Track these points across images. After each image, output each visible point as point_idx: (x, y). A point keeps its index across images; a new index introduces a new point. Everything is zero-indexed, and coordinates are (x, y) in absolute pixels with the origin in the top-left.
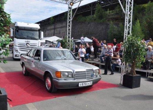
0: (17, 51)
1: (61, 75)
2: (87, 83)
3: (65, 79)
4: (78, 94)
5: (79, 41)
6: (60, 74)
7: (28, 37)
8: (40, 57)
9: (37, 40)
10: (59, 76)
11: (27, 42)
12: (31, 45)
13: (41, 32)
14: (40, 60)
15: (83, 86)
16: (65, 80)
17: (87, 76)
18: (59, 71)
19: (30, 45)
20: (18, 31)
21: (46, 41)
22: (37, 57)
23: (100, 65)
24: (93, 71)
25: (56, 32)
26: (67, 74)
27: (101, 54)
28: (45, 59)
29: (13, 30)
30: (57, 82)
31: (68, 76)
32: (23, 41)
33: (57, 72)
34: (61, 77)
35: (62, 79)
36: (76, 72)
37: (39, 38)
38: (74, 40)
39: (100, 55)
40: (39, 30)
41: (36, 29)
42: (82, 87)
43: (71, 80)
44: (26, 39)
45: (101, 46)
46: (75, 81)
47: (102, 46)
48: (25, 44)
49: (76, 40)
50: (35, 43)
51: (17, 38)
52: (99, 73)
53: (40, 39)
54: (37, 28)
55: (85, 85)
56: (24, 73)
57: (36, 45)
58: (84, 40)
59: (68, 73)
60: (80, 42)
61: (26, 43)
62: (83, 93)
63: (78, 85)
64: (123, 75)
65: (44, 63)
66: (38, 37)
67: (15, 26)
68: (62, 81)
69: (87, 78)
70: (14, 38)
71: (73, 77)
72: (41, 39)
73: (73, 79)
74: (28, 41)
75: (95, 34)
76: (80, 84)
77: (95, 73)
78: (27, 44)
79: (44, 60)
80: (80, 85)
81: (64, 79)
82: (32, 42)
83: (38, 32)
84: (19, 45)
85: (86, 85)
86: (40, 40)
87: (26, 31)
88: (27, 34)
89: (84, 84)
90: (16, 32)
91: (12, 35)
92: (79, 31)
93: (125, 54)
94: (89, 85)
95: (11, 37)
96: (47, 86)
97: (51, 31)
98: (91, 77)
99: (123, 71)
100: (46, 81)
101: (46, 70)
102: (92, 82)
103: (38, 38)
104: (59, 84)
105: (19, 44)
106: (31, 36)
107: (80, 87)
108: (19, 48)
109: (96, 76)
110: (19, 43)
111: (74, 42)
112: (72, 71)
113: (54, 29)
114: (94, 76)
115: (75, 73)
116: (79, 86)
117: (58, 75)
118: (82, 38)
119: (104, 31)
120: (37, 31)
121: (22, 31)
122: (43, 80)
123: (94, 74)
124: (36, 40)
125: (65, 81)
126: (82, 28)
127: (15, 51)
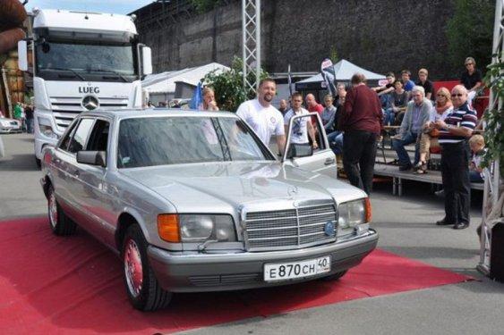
0: (49, 128)
1: (184, 229)
2: (302, 264)
3: (202, 247)
4: (264, 316)
5: (317, 78)
6: (175, 227)
7: (89, 70)
8: (103, 153)
9: (127, 84)
10: (175, 234)
11: (89, 94)
12: (102, 105)
13: (141, 48)
14: (104, 166)
15: (286, 277)
16: (200, 251)
17: (304, 230)
18: (173, 210)
19: (100, 102)
20: (46, 49)
21: (180, 85)
22: (94, 153)
23: (397, 179)
24: (334, 207)
25: (219, 47)
26: (208, 224)
27: (402, 130)
28: (126, 160)
29: (28, 43)
30: (164, 264)
31: (213, 235)
32: (71, 89)
33: (164, 217)
34: (179, 241)
35: (186, 247)
36: (249, 215)
37: (136, 72)
38: (295, 75)
39: (396, 136)
40: (134, 42)
41: (119, 38)
42: (279, 282)
43: (229, 254)
44: (81, 79)
45: (404, 96)
46: (248, 256)
47: (408, 93)
48: (80, 102)
49: (300, 74)
50: (119, 96)
51: (48, 77)
52: (366, 217)
53: (137, 79)
54: (125, 34)
55: (293, 276)
56: (54, 224)
57: (124, 102)
58: (333, 73)
59: (213, 221)
60: (319, 83)
61: (83, 95)
62: (293, 313)
63: (262, 274)
64: (492, 226)
65: (119, 176)
66: (129, 71)
67: (35, 26)
68: (186, 255)
69: (305, 240)
70: (31, 75)
71: (237, 240)
72: (142, 79)
73: (239, 245)
74: (90, 90)
75: (391, 46)
76: (268, 268)
77: (345, 216)
78: (87, 100)
79: (120, 165)
80: (272, 274)
81: (194, 246)
82: (106, 90)
83: (129, 50)
84: (53, 104)
85: (301, 275)
86: (138, 83)
87: (84, 46)
88: (84, 61)
89: (288, 269)
90: (41, 52)
91: (23, 66)
92: (319, 37)
93: (498, 125)
94: (312, 273)
95: (22, 72)
96: (128, 281)
97: (199, 42)
98: (326, 235)
99: (490, 206)
100: (127, 259)
101: (125, 209)
102: (328, 259)
103: (132, 72)
104: (173, 273)
105: (55, 101)
106: (100, 67)
107: (272, 282)
108: (57, 118)
109: (350, 232)
110: (57, 98)
111: (293, 85)
112: (229, 210)
113: (214, 32)
114: (340, 233)
115: (243, 218)
116: (267, 277)
117: (167, 227)
118: (327, 64)
119: (429, 26)
120: (123, 44)
121: (65, 46)
122: (119, 252)
123: (341, 220)
124: (124, 81)
125: (202, 255)
126: (329, 22)
127: (42, 131)
